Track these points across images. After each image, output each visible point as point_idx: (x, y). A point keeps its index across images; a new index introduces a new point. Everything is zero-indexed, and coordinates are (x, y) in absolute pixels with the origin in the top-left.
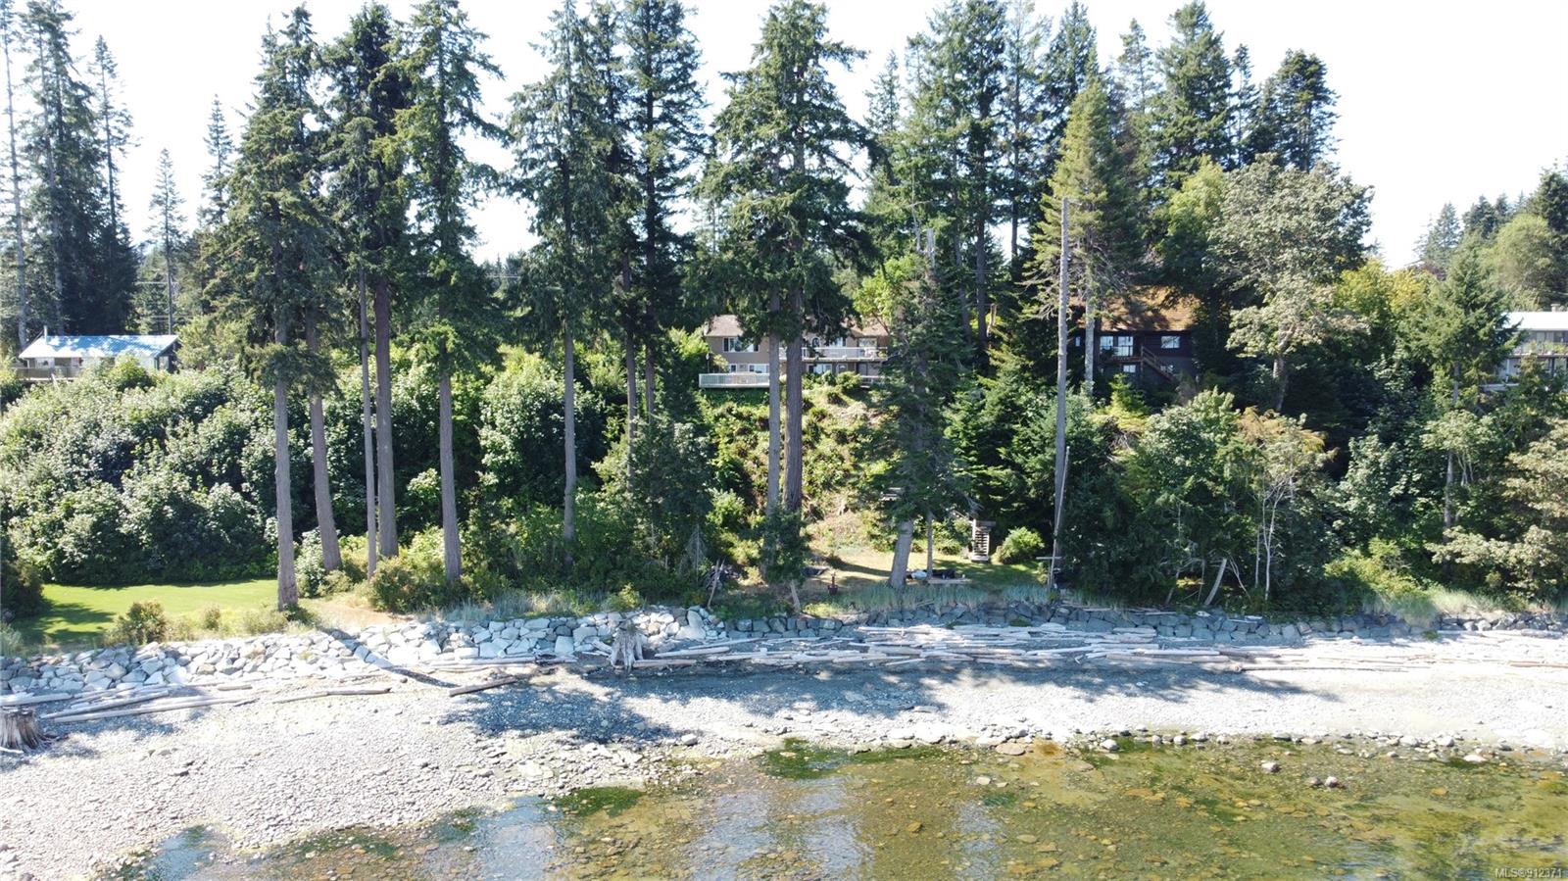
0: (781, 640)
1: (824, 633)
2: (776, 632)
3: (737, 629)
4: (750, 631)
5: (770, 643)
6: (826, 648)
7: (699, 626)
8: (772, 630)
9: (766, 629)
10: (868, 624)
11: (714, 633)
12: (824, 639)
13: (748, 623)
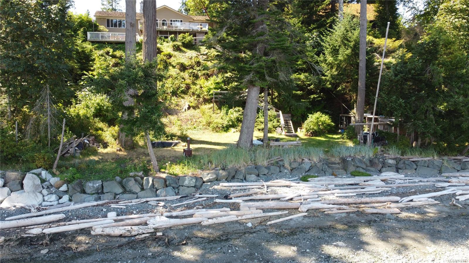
0: (134, 202)
1: (184, 191)
2: (131, 192)
3: (84, 192)
4: (100, 193)
5: (122, 205)
6: (189, 207)
7: (36, 189)
8: (125, 191)
9: (119, 190)
10: (227, 180)
11: (54, 197)
12: (185, 197)
13: (98, 184)
